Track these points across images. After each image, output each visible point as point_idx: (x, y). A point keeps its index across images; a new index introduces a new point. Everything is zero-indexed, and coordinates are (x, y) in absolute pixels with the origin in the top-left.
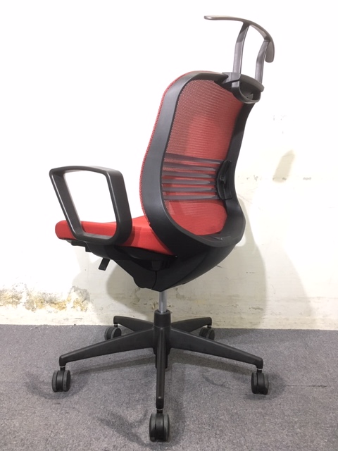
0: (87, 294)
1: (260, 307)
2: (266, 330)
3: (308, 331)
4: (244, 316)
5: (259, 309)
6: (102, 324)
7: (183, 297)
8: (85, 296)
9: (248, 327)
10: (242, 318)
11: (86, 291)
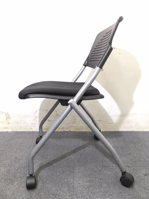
3: (127, 132)
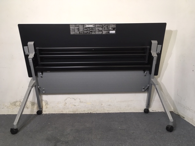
0: (47, 102)
1: (111, 105)
2: (113, 113)
4: (105, 108)
5: (110, 105)
6: (53, 113)
7: (82, 102)
8: (46, 103)
9: (107, 112)
10: (104, 109)
11: (47, 101)
